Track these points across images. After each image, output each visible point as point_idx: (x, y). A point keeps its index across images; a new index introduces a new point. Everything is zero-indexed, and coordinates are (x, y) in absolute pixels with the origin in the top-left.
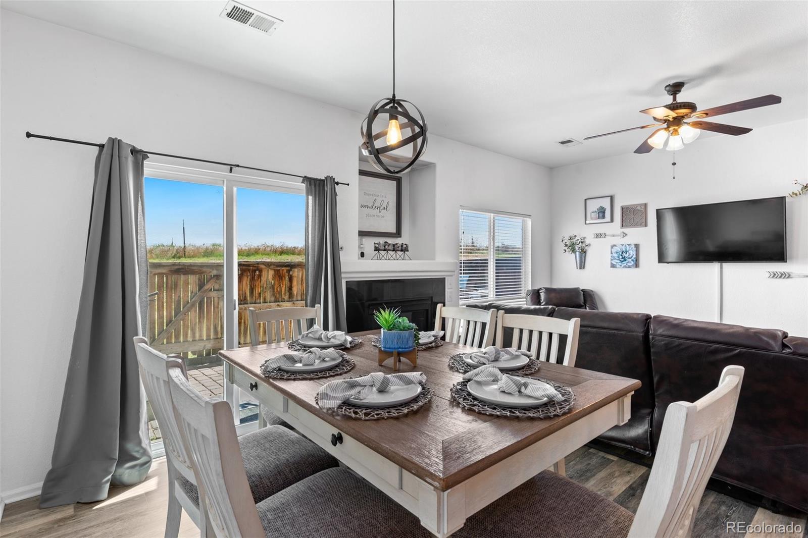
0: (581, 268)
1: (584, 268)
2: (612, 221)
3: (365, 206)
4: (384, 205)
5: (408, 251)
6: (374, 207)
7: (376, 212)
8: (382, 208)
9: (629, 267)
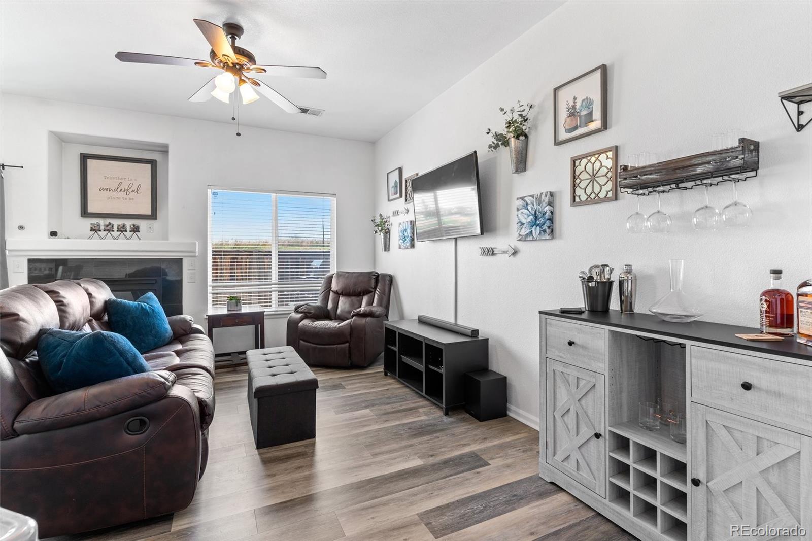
0: (385, 250)
1: (389, 250)
2: (401, 196)
3: (106, 190)
4: (134, 188)
5: (139, 232)
6: (119, 190)
7: (123, 194)
8: (130, 191)
9: (407, 248)
